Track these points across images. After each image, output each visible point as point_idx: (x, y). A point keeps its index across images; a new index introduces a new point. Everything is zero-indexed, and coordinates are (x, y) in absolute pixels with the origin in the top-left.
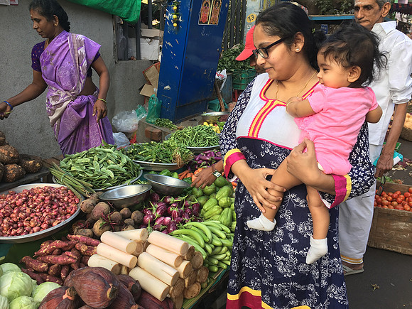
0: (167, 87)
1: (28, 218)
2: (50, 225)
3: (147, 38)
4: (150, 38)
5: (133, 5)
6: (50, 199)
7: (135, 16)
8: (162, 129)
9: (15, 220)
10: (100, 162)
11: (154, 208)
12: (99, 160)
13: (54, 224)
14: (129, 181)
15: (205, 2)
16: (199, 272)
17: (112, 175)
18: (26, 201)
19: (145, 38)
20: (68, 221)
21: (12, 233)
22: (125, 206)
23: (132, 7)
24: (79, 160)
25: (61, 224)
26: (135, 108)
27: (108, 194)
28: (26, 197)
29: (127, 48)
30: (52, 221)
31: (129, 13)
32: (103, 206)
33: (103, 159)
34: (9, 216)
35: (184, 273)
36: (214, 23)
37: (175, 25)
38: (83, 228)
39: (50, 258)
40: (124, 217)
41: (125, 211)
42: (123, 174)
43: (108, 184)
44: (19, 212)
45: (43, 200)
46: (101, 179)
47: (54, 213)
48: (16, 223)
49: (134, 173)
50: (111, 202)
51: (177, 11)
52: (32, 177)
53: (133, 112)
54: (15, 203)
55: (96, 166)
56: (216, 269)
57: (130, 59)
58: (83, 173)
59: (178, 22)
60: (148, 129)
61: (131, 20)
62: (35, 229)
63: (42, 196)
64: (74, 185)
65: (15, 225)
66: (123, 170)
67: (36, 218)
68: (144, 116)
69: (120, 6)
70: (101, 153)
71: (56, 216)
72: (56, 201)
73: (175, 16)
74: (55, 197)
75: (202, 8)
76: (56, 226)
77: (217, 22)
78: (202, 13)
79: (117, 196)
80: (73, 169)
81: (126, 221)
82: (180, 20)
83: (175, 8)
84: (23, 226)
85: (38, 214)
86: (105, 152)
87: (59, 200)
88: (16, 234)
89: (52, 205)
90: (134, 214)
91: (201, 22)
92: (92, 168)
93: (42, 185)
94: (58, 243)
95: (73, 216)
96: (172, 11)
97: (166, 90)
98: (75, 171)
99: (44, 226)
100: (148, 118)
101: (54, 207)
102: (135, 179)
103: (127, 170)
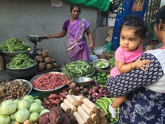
0: (116, 38)
1: (48, 84)
2: (54, 88)
3: (111, 17)
4: (112, 17)
5: (106, 5)
6: (57, 78)
7: (106, 9)
8: (111, 55)
9: (44, 84)
10: (78, 67)
11: (93, 88)
12: (78, 66)
13: (56, 88)
14: (88, 75)
15: (135, 2)
16: (102, 120)
17: (82, 72)
18: (49, 78)
19: (110, 17)
20: (61, 87)
21: (42, 88)
22: (82, 85)
23: (105, 5)
24: (71, 65)
25: (58, 88)
26: (103, 46)
27: (77, 80)
28: (50, 76)
29: (102, 21)
30: (55, 86)
31: (104, 8)
32: (74, 84)
33: (80, 66)
34: (42, 82)
35: (93, 119)
36: (140, 10)
37: (121, 12)
38: (65, 91)
39: (51, 100)
40: (81, 90)
41: (81, 87)
42: (86, 73)
43: (79, 76)
44: (46, 81)
45: (55, 78)
46: (77, 73)
47: (57, 84)
48: (44, 85)
49: (91, 73)
50: (77, 83)
51: (122, 6)
52: (55, 69)
53: (102, 47)
54: (46, 78)
55: (76, 68)
56: (112, 120)
57: (103, 26)
58: (71, 70)
59: (122, 11)
60: (106, 55)
61: (104, 10)
62: (49, 88)
63: (55, 77)
64: (67, 74)
65: (43, 86)
66: (86, 71)
67: (51, 84)
68: (105, 49)
69: (101, 5)
70: (79, 63)
71: (57, 85)
72: (59, 79)
73: (121, 8)
74: (59, 78)
75: (134, 4)
76: (56, 89)
77: (142, 10)
78: (134, 6)
79: (81, 81)
80: (69, 68)
81: (81, 92)
82: (124, 10)
83: (122, 5)
84: (46, 87)
85: (52, 83)
86: (81, 63)
87: (60, 79)
88: (43, 89)
89: (58, 80)
90: (85, 89)
91: (133, 10)
92: (74, 69)
93: (57, 73)
94: (55, 95)
95: (63, 86)
96: (120, 6)
97: (115, 39)
98: (69, 69)
99: (52, 88)
100: (106, 50)
101: (58, 81)
102: (90, 75)
103: (88, 71)
